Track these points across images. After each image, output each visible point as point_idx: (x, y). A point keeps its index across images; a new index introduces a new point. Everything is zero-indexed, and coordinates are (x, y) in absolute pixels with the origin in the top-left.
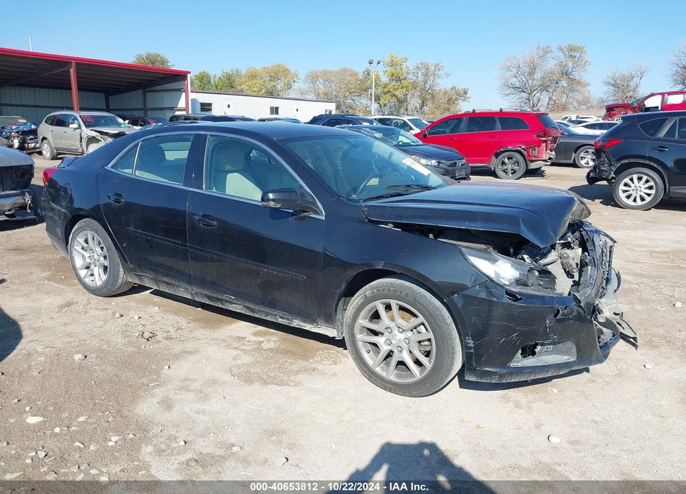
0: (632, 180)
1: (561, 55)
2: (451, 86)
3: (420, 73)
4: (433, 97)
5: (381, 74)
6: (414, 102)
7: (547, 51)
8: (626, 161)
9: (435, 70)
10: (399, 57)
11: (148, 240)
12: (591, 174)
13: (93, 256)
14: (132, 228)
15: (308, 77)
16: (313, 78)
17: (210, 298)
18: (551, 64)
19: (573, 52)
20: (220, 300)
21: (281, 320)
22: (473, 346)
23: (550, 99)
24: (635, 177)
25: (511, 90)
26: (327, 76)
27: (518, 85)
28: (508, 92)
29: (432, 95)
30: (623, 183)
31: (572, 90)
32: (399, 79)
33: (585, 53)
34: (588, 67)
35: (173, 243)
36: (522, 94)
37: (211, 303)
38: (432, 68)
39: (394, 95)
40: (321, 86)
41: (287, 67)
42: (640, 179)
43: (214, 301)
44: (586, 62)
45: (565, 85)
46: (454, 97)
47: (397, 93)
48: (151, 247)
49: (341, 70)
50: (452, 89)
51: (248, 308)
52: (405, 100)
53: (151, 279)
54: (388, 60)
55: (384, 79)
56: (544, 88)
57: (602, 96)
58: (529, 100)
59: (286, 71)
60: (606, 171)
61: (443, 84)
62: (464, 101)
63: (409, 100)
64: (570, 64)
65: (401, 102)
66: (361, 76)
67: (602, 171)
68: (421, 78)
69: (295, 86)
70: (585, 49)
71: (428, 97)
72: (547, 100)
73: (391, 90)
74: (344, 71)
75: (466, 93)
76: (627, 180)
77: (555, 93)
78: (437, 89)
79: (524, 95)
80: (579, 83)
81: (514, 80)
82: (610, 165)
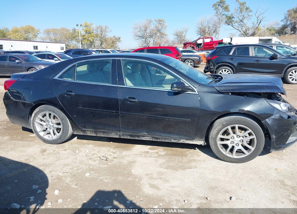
0: (222, 71)
1: (156, 23)
2: (113, 36)
3: (99, 30)
4: (106, 41)
5: (81, 31)
6: (97, 43)
7: (150, 21)
8: (220, 64)
9: (105, 29)
10: (89, 23)
11: (92, 112)
12: (206, 70)
13: (49, 124)
14: (81, 107)
15: (45, 32)
16: (48, 32)
17: (131, 136)
18: (152, 27)
19: (160, 22)
20: (138, 136)
21: (174, 141)
22: (275, 138)
23: (154, 41)
24: (223, 70)
25: (138, 37)
26: (55, 31)
27: (141, 35)
28: (137, 38)
29: (105, 39)
30: (219, 73)
31: (162, 37)
32: (90, 33)
33: (165, 22)
34: (167, 28)
35: (109, 112)
36: (143, 39)
37: (131, 138)
38: (104, 28)
39: (88, 40)
40: (52, 36)
41: (34, 27)
42: (225, 71)
43: (134, 137)
44: (166, 26)
45: (159, 35)
46: (115, 41)
47: (90, 39)
48: (94, 116)
49: (61, 28)
50: (114, 37)
51: (154, 138)
52: (93, 42)
53: (93, 131)
54: (83, 24)
55: (83, 33)
56: (151, 36)
57: (173, 39)
58: (146, 42)
59: (33, 29)
60: (212, 68)
61: (109, 35)
62: (119, 42)
63: (95, 42)
64: (160, 27)
65: (92, 43)
66: (71, 31)
67: (211, 68)
68: (99, 32)
69: (39, 36)
70: (165, 21)
71: (103, 40)
72: (153, 41)
73: (87, 37)
74: (63, 29)
75: (120, 39)
76: (221, 72)
77: (155, 39)
78: (107, 37)
79: (144, 39)
80: (164, 34)
81: (139, 33)
82: (214, 66)
